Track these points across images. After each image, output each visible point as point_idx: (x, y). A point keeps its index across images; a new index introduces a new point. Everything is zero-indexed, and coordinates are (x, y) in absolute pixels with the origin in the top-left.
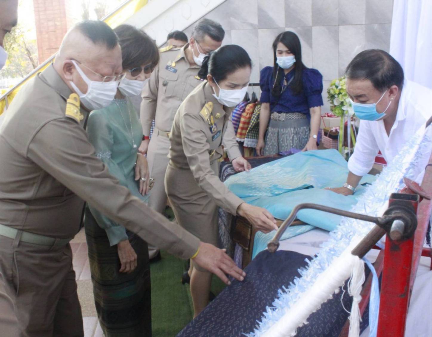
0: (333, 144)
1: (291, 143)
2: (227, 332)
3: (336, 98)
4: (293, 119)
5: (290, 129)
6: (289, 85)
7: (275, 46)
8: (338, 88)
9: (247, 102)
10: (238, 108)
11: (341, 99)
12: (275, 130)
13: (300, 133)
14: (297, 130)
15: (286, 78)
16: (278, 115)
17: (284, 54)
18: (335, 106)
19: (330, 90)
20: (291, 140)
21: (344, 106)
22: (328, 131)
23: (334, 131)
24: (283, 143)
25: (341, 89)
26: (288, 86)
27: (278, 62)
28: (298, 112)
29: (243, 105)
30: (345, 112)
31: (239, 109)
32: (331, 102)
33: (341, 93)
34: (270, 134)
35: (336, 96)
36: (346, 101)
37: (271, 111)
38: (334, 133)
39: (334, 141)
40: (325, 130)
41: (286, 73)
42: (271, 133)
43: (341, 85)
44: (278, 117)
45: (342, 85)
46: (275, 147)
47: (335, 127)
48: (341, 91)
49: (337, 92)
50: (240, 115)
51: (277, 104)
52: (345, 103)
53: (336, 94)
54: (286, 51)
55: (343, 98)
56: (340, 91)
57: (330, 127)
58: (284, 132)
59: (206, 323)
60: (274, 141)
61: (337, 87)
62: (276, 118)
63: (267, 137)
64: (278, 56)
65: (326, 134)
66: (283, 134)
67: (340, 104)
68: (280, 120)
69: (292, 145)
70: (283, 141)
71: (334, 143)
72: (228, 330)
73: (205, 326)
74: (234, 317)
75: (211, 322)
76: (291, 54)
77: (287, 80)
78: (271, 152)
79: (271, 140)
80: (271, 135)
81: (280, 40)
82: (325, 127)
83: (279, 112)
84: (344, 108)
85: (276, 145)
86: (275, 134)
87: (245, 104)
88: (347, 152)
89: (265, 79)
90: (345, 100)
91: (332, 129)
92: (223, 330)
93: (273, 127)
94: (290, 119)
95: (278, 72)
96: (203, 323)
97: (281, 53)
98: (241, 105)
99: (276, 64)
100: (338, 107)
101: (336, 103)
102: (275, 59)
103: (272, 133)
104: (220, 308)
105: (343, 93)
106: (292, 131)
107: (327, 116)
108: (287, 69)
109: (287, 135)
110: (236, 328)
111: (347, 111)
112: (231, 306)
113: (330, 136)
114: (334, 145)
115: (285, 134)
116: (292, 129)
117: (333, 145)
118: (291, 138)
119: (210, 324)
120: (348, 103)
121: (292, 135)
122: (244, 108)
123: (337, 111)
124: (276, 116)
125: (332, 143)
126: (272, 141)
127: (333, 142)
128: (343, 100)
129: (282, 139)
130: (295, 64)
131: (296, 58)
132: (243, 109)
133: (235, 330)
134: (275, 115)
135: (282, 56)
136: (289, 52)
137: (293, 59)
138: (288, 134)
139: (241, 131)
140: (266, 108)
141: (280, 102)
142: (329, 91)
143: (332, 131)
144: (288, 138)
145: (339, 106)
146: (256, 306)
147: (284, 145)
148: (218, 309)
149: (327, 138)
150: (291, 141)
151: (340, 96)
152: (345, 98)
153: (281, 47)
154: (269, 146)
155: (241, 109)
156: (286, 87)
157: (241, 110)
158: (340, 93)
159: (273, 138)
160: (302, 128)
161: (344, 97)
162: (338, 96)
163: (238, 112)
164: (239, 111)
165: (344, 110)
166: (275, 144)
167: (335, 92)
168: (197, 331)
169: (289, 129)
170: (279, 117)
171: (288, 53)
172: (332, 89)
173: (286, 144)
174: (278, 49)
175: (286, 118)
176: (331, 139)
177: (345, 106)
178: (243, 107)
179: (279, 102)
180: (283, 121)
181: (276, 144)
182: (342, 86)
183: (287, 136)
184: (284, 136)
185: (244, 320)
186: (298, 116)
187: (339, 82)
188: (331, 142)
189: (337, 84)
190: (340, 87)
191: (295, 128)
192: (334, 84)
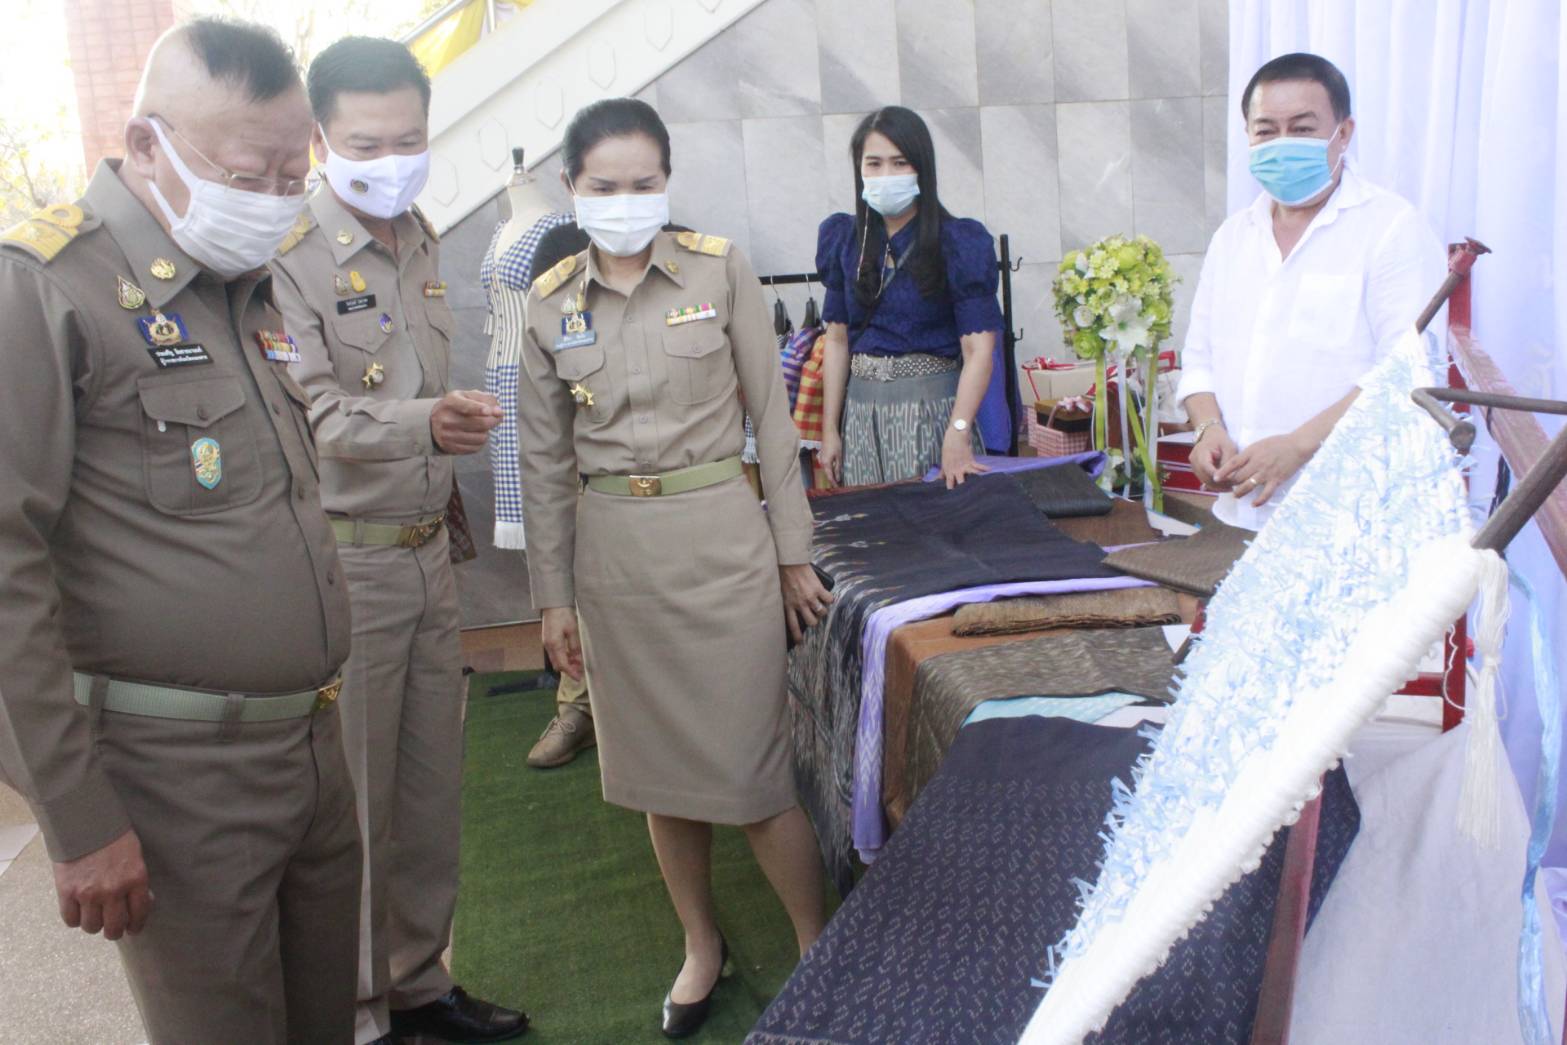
0: (1067, 445)
1: (914, 446)
2: (962, 938)
3: (1080, 305)
4: (915, 374)
5: (909, 406)
6: (901, 269)
7: (857, 148)
8: (1086, 277)
9: (815, 330)
10: (791, 347)
11: (1097, 308)
12: (865, 409)
13: (940, 417)
14: (928, 407)
15: (890, 247)
16: (872, 365)
17: (886, 167)
18: (1078, 329)
19: (1061, 283)
20: (912, 437)
21: (1105, 327)
22: (1050, 409)
23: (1068, 407)
24: (891, 449)
25: (1094, 279)
26: (901, 273)
27: (866, 194)
28: (930, 351)
29: (804, 338)
30: (1109, 346)
31: (794, 352)
32: (1063, 318)
33: (1095, 292)
34: (851, 421)
35: (1080, 300)
36: (1109, 315)
37: (853, 348)
38: (1069, 413)
39: (1069, 437)
40: (1038, 407)
41: (892, 231)
42: (854, 417)
43: (1092, 266)
44: (872, 368)
45: (1097, 266)
46: (872, 460)
47: (1069, 397)
48: (1096, 286)
49: (1084, 289)
50: (799, 369)
51: (869, 326)
52: (1106, 320)
53: (1079, 294)
54: (893, 158)
55: (1101, 305)
56: (1090, 285)
57: (1055, 396)
58: (892, 415)
59: (891, 923)
60: (867, 442)
61: (1081, 274)
62: (866, 372)
63: (844, 431)
64: (866, 176)
65: (1042, 419)
66: (889, 421)
67: (1094, 323)
68: (879, 380)
69: (915, 452)
70: (889, 441)
71: (1070, 442)
72: (962, 935)
73: (891, 931)
74: (967, 899)
75: (906, 920)
76: (908, 169)
77: (896, 256)
78: (863, 473)
79: (859, 437)
80: (857, 423)
81: (873, 125)
82: (1038, 399)
83: (876, 352)
84: (1104, 334)
85: (874, 454)
86: (866, 420)
87: (809, 334)
88: (1119, 463)
89: (832, 252)
90: (1106, 310)
91: (1061, 403)
92: (948, 934)
93: (859, 399)
94: (908, 375)
95: (866, 228)
96: (884, 925)
97: (876, 163)
98: (797, 339)
99: (862, 204)
100: (1089, 331)
101: (1082, 319)
102: (860, 186)
103: (858, 418)
104: (916, 882)
105: (1101, 291)
106: (914, 410)
107: (1040, 366)
108: (894, 217)
109: (900, 423)
110: (984, 927)
111: (1115, 343)
112: (946, 875)
113: (1058, 424)
114: (1070, 448)
115: (895, 421)
116: (916, 406)
117: (1067, 450)
118: (914, 433)
119: (903, 926)
120: (1115, 319)
121: (916, 424)
122: (809, 346)
123: (1085, 345)
124: (865, 368)
125: (1064, 443)
126: (861, 441)
127: (1067, 440)
128: (1101, 312)
129: (886, 437)
130: (919, 201)
131: (921, 182)
132: (805, 349)
133: (983, 931)
134: (865, 362)
135: (878, 175)
136: (903, 160)
137: (912, 185)
138: (903, 420)
139: (804, 417)
140: (838, 339)
141: (878, 320)
142: (1057, 287)
143: (1064, 407)
144: (904, 433)
145: (1089, 328)
146: (1017, 866)
147: (893, 453)
148: (912, 885)
149: (1048, 430)
150: (914, 443)
151: (1093, 299)
152: (1106, 305)
153: (879, 145)
154: (853, 457)
155: (798, 350)
156: (893, 274)
157: (801, 355)
158: (1090, 292)
159: (863, 433)
160: (944, 400)
161: (1102, 301)
162: (1087, 301)
163: (792, 361)
164: (793, 357)
165: (1105, 341)
166: (870, 450)
167: (1076, 288)
168: (873, 948)
169: (905, 406)
170: (875, 370)
171: (896, 162)
172: (1069, 280)
173: (900, 451)
174: (867, 153)
175: (894, 373)
176: (1060, 433)
177: (1108, 329)
178: (804, 344)
179: (872, 322)
180: (887, 381)
181: (873, 451)
182: (1095, 269)
183: (900, 428)
184: (892, 427)
185: (1000, 905)
186: (932, 365)
187: (1085, 259)
188: (1062, 440)
189: (1080, 266)
190: (1090, 274)
191: (922, 403)
192: (1073, 267)
